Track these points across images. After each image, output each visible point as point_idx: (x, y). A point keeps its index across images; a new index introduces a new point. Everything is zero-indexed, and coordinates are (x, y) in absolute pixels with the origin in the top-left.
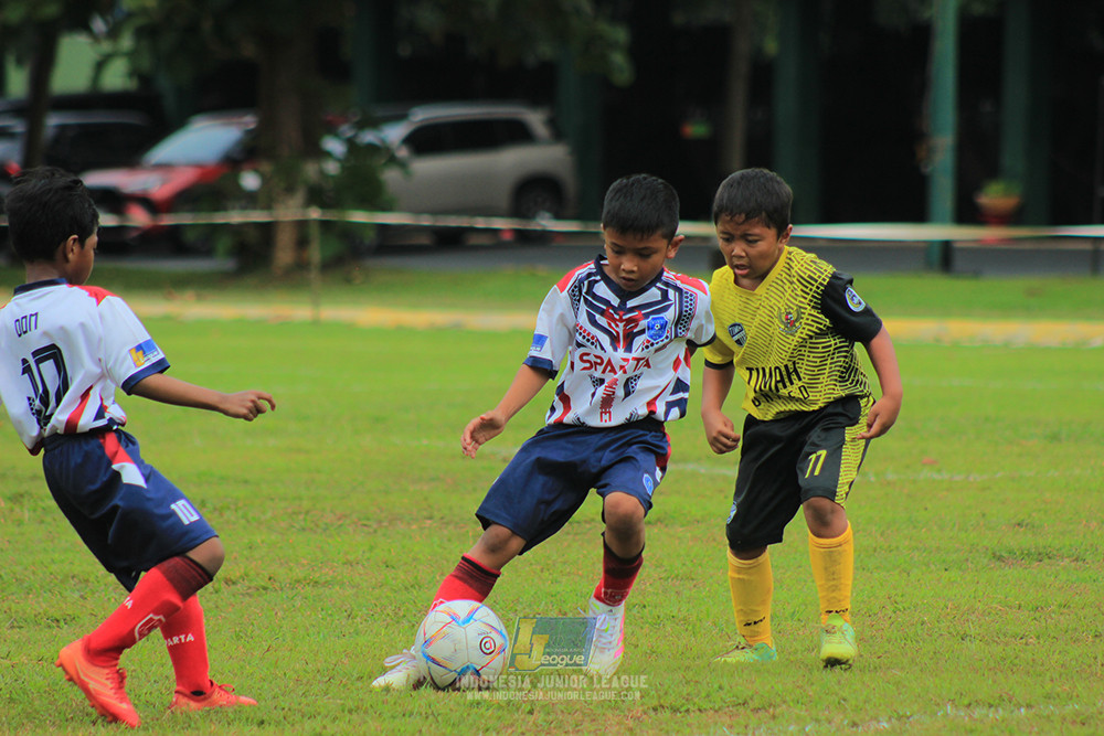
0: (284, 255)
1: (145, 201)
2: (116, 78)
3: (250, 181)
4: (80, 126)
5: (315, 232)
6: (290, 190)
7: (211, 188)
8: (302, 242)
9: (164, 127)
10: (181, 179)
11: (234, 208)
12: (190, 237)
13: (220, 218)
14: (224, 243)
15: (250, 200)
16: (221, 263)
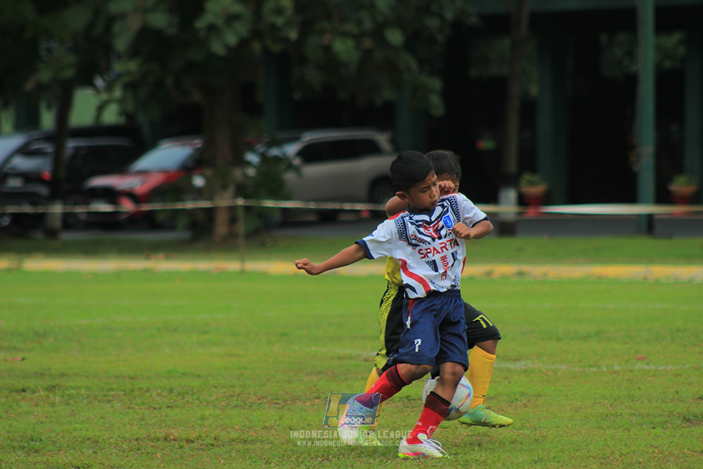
0: (221, 228)
1: (130, 195)
2: (111, 116)
3: (199, 181)
4: (88, 147)
5: (241, 214)
6: (224, 187)
7: (174, 186)
8: (233, 221)
9: (143, 147)
10: (155, 180)
11: (188, 199)
12: (160, 218)
13: (179, 206)
14: (182, 222)
15: (199, 193)
16: (181, 234)
